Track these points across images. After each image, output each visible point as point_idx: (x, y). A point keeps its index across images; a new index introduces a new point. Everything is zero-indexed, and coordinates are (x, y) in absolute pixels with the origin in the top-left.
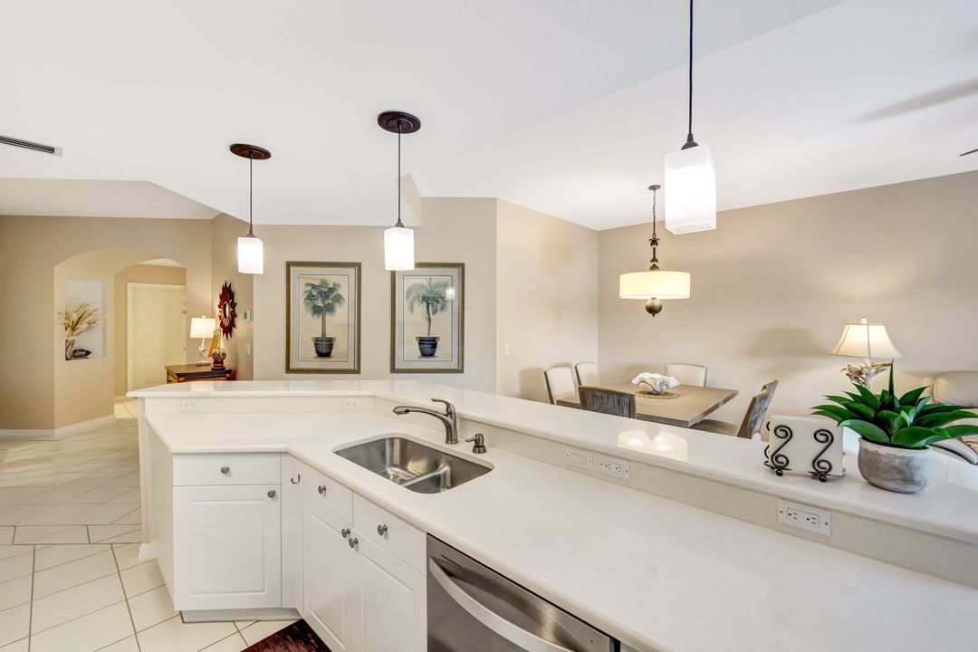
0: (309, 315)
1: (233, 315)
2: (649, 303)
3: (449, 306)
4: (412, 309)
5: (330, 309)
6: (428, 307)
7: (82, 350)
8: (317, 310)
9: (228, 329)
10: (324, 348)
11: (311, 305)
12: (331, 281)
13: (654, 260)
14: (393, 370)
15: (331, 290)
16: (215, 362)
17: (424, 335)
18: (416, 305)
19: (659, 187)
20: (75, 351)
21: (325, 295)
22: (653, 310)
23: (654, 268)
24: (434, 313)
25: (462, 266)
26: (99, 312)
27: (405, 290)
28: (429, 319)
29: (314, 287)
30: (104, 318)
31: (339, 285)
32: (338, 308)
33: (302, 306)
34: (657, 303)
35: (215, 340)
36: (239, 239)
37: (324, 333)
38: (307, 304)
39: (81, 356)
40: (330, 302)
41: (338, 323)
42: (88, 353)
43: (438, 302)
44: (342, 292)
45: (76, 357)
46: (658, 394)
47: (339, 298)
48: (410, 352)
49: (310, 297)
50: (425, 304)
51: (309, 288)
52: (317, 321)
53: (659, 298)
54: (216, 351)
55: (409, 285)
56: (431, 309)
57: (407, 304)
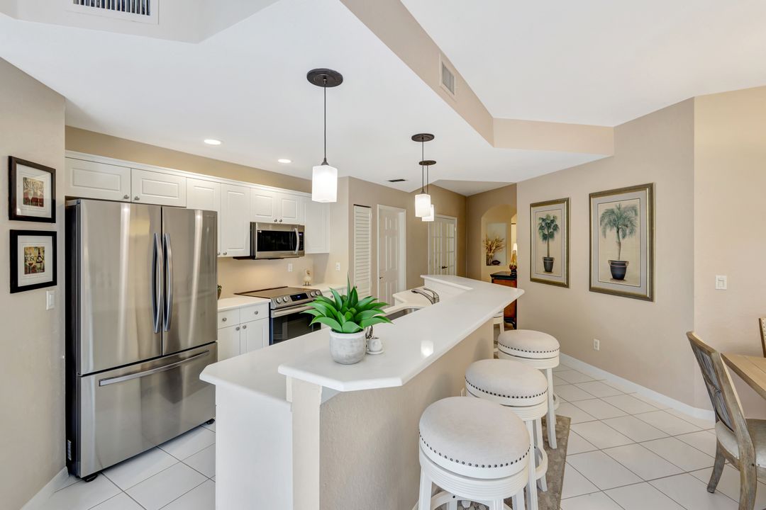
0: (541, 241)
3: (638, 229)
4: (604, 233)
5: (551, 236)
6: (618, 232)
7: (497, 261)
8: (545, 237)
11: (542, 234)
12: (552, 214)
14: (591, 289)
15: (553, 221)
16: (512, 271)
17: (615, 259)
18: (608, 229)
20: (493, 261)
21: (549, 226)
24: (624, 237)
25: (650, 187)
26: (504, 241)
27: (599, 217)
28: (619, 243)
29: (543, 220)
31: (556, 218)
32: (556, 234)
33: (537, 235)
35: (514, 256)
38: (540, 233)
40: (552, 230)
43: (627, 227)
44: (558, 222)
47: (556, 228)
48: (603, 275)
49: (542, 228)
50: (615, 229)
51: (541, 221)
52: (545, 245)
55: (602, 212)
56: (621, 233)
57: (600, 229)
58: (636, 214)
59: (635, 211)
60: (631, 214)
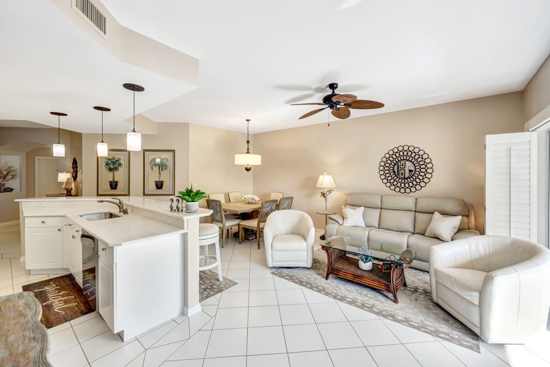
0: (107, 172)
1: (77, 172)
2: (246, 166)
3: (168, 167)
4: (152, 169)
5: (116, 169)
7: (9, 188)
8: (110, 170)
9: (75, 178)
10: (114, 185)
11: (108, 168)
12: (117, 157)
13: (248, 149)
14: (144, 195)
15: (117, 161)
16: (67, 192)
17: (158, 180)
18: (154, 167)
19: (250, 120)
20: (5, 189)
21: (114, 163)
22: (248, 170)
23: (248, 152)
24: (162, 170)
25: (174, 151)
26: (18, 170)
27: (149, 160)
28: (160, 173)
29: (109, 159)
30: (20, 173)
31: (120, 159)
32: (120, 168)
33: (104, 168)
34: (248, 167)
35: (68, 182)
36: (54, 145)
37: (114, 180)
38: (106, 167)
39: (9, 191)
40: (116, 166)
41: (120, 175)
42: (12, 189)
43: (163, 166)
44: (122, 162)
45: (6, 191)
46: (251, 203)
47: (120, 165)
48: (151, 187)
49: (107, 164)
50: (158, 167)
51: (107, 160)
52: (111, 174)
53: (250, 164)
54: (68, 187)
55: (151, 159)
56: (160, 169)
57: (150, 167)
58: (168, 161)
59: (168, 160)
60: (166, 161)
